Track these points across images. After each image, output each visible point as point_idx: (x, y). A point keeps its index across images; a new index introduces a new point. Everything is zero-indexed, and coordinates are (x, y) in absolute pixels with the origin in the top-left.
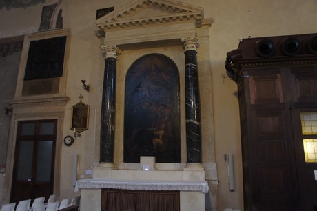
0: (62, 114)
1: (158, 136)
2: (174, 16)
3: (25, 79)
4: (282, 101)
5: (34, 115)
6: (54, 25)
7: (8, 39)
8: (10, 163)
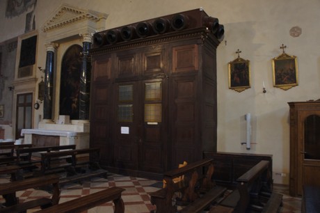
0: (34, 89)
1: (74, 102)
2: (78, 16)
3: (19, 67)
4: (109, 78)
5: (23, 90)
6: (32, 28)
7: (12, 39)
8: (14, 120)
